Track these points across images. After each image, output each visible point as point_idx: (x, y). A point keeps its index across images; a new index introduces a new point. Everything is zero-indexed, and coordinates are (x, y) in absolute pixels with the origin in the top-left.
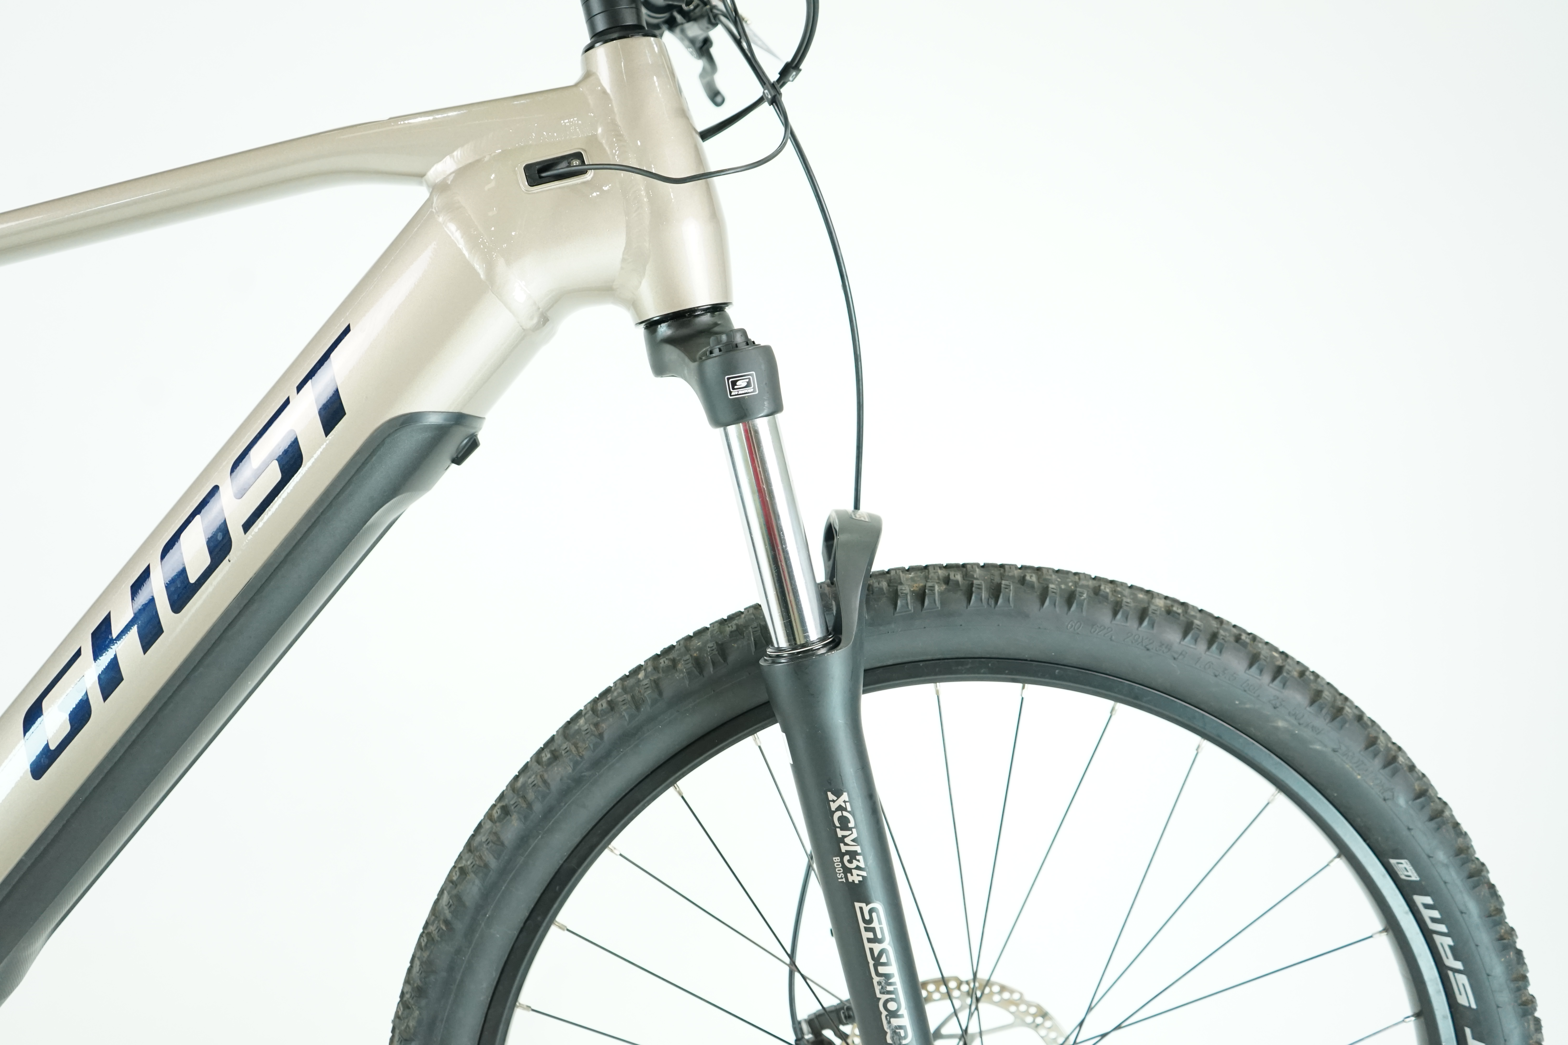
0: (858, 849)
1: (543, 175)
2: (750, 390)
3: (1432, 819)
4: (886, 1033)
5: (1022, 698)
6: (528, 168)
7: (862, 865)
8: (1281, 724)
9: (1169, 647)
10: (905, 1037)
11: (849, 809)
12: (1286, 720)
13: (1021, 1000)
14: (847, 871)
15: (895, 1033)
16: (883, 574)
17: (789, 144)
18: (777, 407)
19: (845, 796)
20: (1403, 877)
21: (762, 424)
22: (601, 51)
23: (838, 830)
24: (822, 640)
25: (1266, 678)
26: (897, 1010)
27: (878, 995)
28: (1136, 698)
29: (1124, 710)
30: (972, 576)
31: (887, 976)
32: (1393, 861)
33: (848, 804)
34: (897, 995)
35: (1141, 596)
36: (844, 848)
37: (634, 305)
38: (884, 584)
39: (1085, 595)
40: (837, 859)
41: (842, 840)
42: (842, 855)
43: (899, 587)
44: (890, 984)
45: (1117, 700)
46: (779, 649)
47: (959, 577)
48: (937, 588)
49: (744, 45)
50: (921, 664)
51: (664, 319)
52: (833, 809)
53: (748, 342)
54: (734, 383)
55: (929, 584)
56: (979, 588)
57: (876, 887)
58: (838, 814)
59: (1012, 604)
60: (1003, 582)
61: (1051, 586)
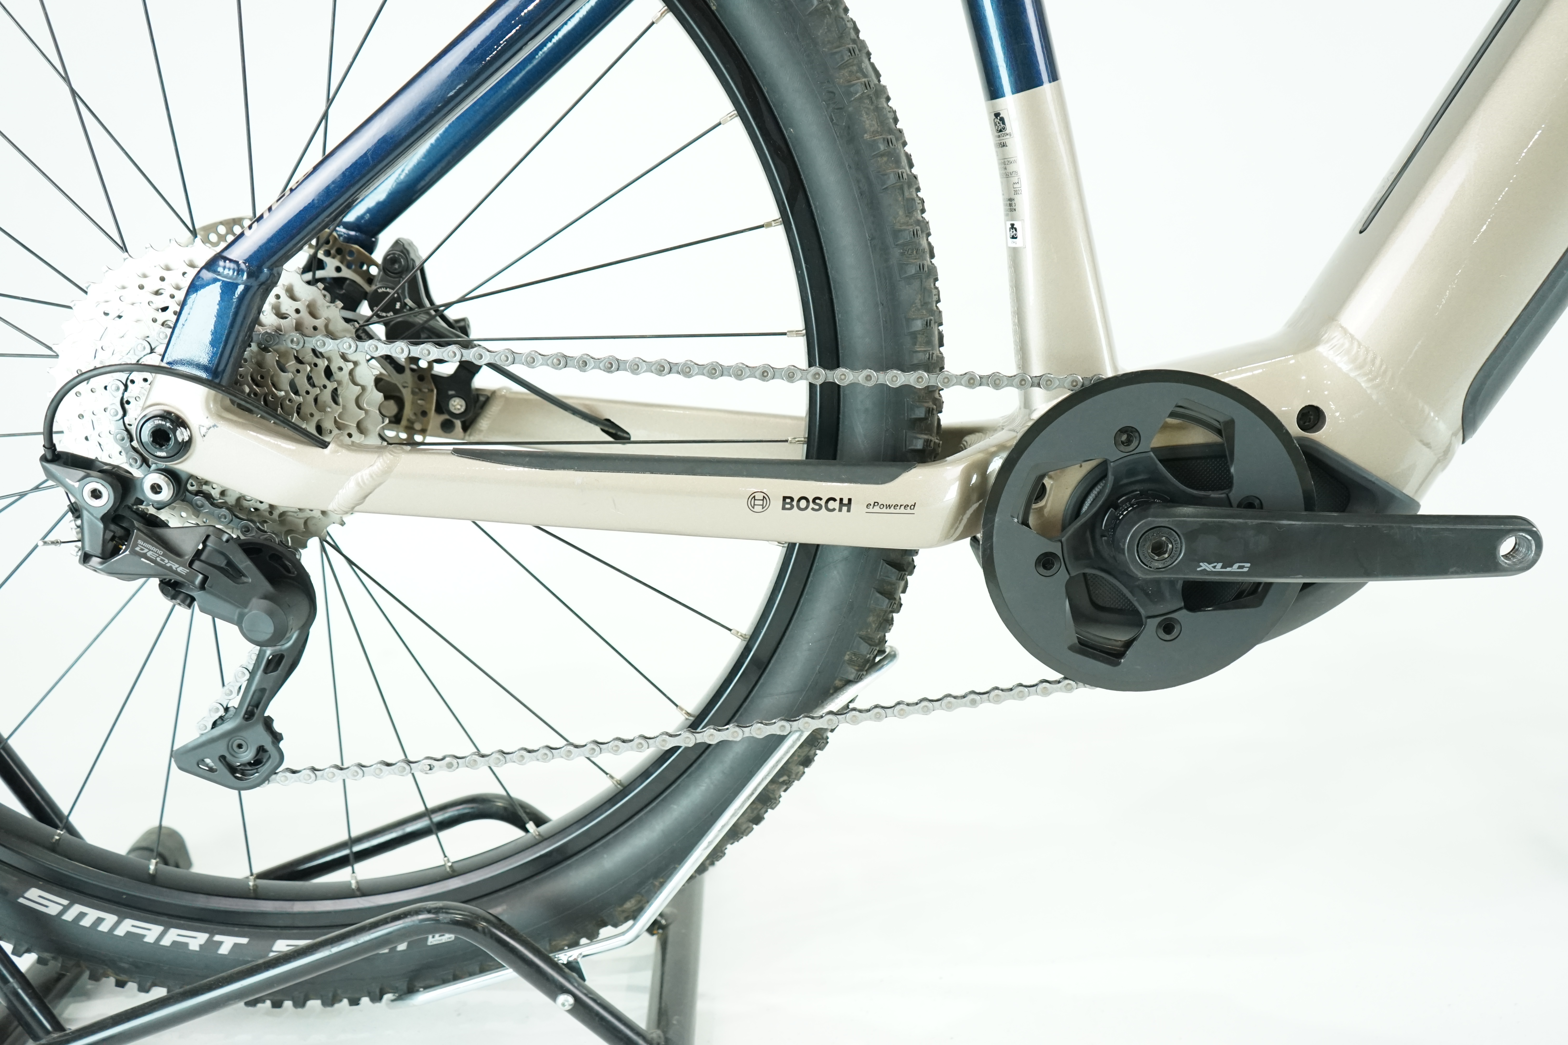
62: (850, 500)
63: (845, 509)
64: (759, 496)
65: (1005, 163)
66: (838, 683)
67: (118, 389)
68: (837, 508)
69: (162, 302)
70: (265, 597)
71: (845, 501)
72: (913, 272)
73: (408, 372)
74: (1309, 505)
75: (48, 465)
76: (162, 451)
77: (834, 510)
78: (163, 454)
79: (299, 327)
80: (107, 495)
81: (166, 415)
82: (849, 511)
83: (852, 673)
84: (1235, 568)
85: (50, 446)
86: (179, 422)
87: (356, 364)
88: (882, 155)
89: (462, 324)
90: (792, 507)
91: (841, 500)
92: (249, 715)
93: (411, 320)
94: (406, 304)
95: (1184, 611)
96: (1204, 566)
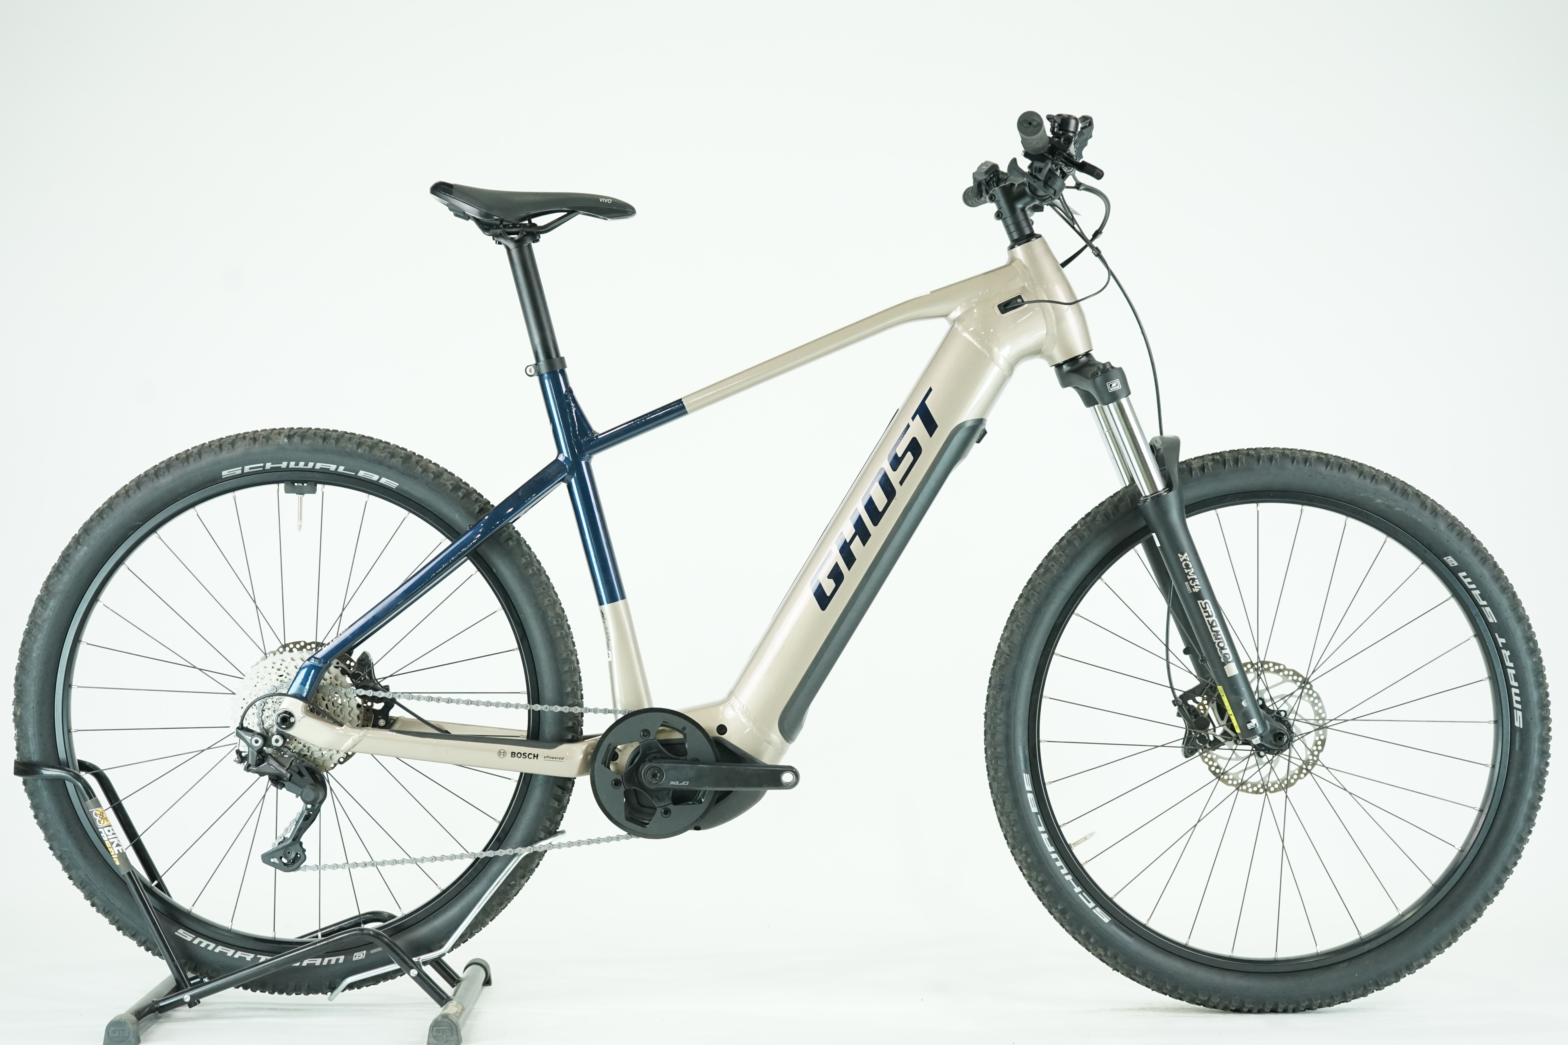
0: (1195, 577)
1: (1007, 308)
2: (1118, 387)
3: (1458, 535)
4: (1221, 657)
5: (1258, 511)
6: (999, 306)
7: (1198, 583)
8: (1379, 501)
9: (1321, 474)
10: (1229, 658)
11: (1188, 560)
12: (1381, 499)
13: (1285, 669)
14: (1192, 587)
15: (1224, 657)
16: (1182, 462)
17: (1111, 277)
18: (1128, 393)
19: (1186, 554)
20: (1451, 565)
21: (1124, 401)
22: (1018, 249)
23: (1185, 570)
24: (1163, 489)
25: (1368, 481)
26: (1224, 646)
27: (1215, 641)
28: (1311, 501)
29: (1307, 509)
30: (1224, 456)
31: (1217, 632)
32: (1445, 558)
33: (1188, 558)
34: (1223, 640)
35: (1305, 453)
36: (1189, 577)
37: (1049, 358)
38: (1185, 466)
39: (1278, 456)
40: (1186, 583)
41: (1188, 574)
42: (1188, 581)
43: (1192, 466)
44: (1219, 635)
45: (1303, 504)
46: (1146, 496)
47: (1218, 457)
48: (1209, 464)
49: (1076, 226)
50: (1208, 501)
51: (1065, 362)
52: (1182, 561)
53: (1112, 367)
54: (1111, 385)
55: (1205, 462)
56: (1229, 460)
57: (1205, 593)
58: (1184, 563)
59: (1245, 466)
60: (1239, 456)
61: (1262, 454)
62: (538, 755)
63: (536, 758)
64: (502, 751)
65: (606, 629)
66: (536, 839)
67: (262, 705)
68: (533, 757)
69: (280, 673)
70: (311, 784)
71: (536, 755)
72: (567, 669)
73: (362, 707)
74: (717, 761)
75: (239, 731)
76: (284, 725)
77: (531, 758)
78: (284, 727)
79: (331, 684)
80: (261, 741)
81: (286, 712)
82: (537, 759)
83: (542, 835)
84: (683, 783)
85: (242, 724)
86: (291, 715)
87: (350, 699)
88: (555, 625)
89: (387, 688)
90: (515, 756)
91: (534, 754)
92: (294, 840)
93: (367, 684)
94: (366, 678)
95: (672, 805)
96: (672, 783)
